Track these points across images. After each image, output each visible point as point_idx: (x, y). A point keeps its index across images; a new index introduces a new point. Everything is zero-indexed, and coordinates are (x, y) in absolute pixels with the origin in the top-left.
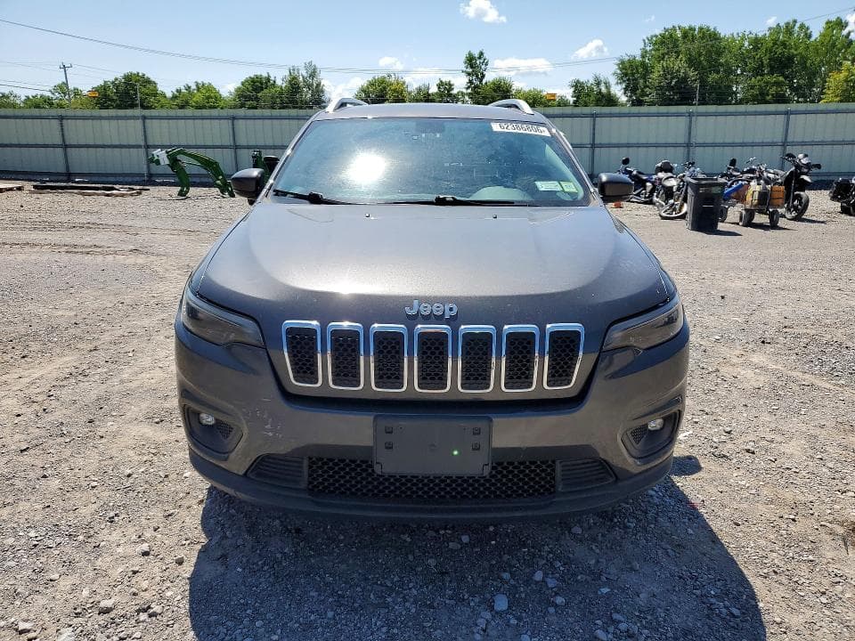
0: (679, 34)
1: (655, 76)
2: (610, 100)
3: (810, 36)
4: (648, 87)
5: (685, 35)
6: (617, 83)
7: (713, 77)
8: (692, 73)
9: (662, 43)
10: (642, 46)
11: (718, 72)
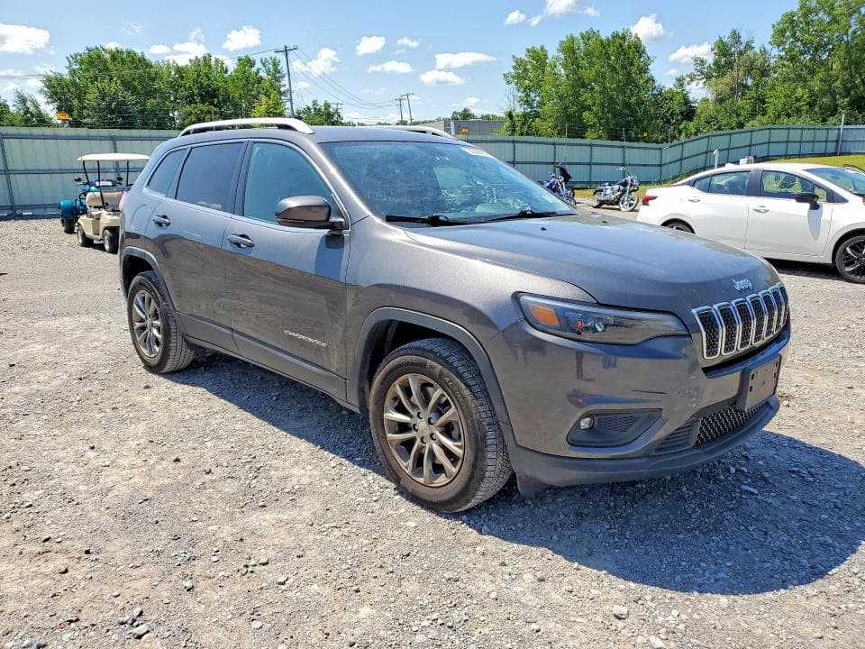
0: (107, 56)
1: (92, 97)
2: (43, 121)
3: (226, 71)
4: (85, 108)
5: (114, 57)
6: (48, 102)
7: (151, 103)
8: (130, 98)
9: (91, 63)
10: (67, 64)
11: (155, 98)
